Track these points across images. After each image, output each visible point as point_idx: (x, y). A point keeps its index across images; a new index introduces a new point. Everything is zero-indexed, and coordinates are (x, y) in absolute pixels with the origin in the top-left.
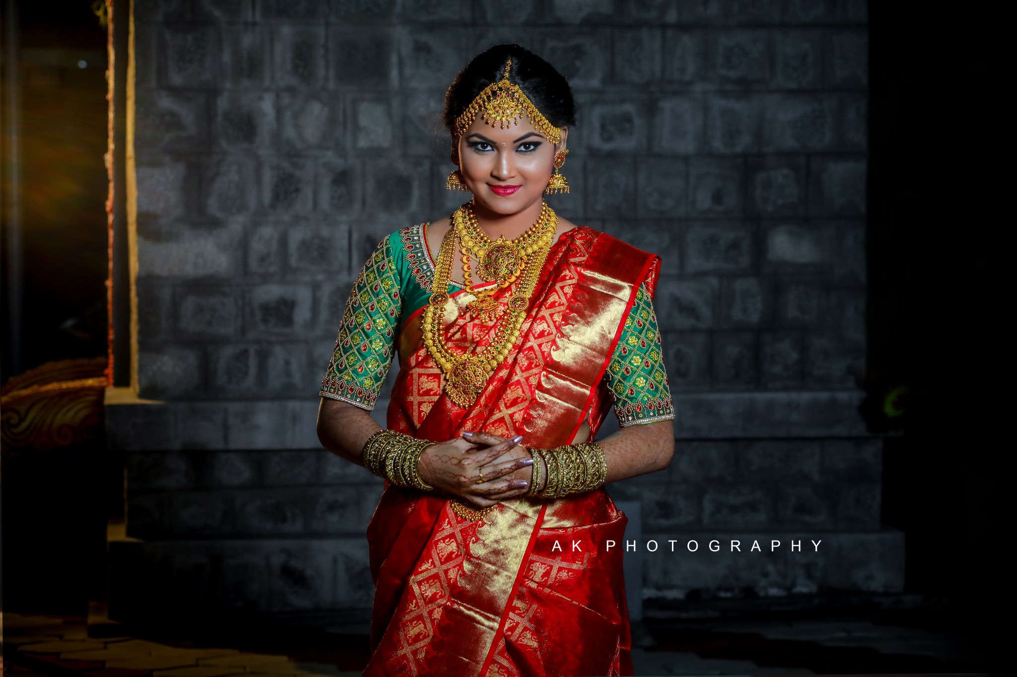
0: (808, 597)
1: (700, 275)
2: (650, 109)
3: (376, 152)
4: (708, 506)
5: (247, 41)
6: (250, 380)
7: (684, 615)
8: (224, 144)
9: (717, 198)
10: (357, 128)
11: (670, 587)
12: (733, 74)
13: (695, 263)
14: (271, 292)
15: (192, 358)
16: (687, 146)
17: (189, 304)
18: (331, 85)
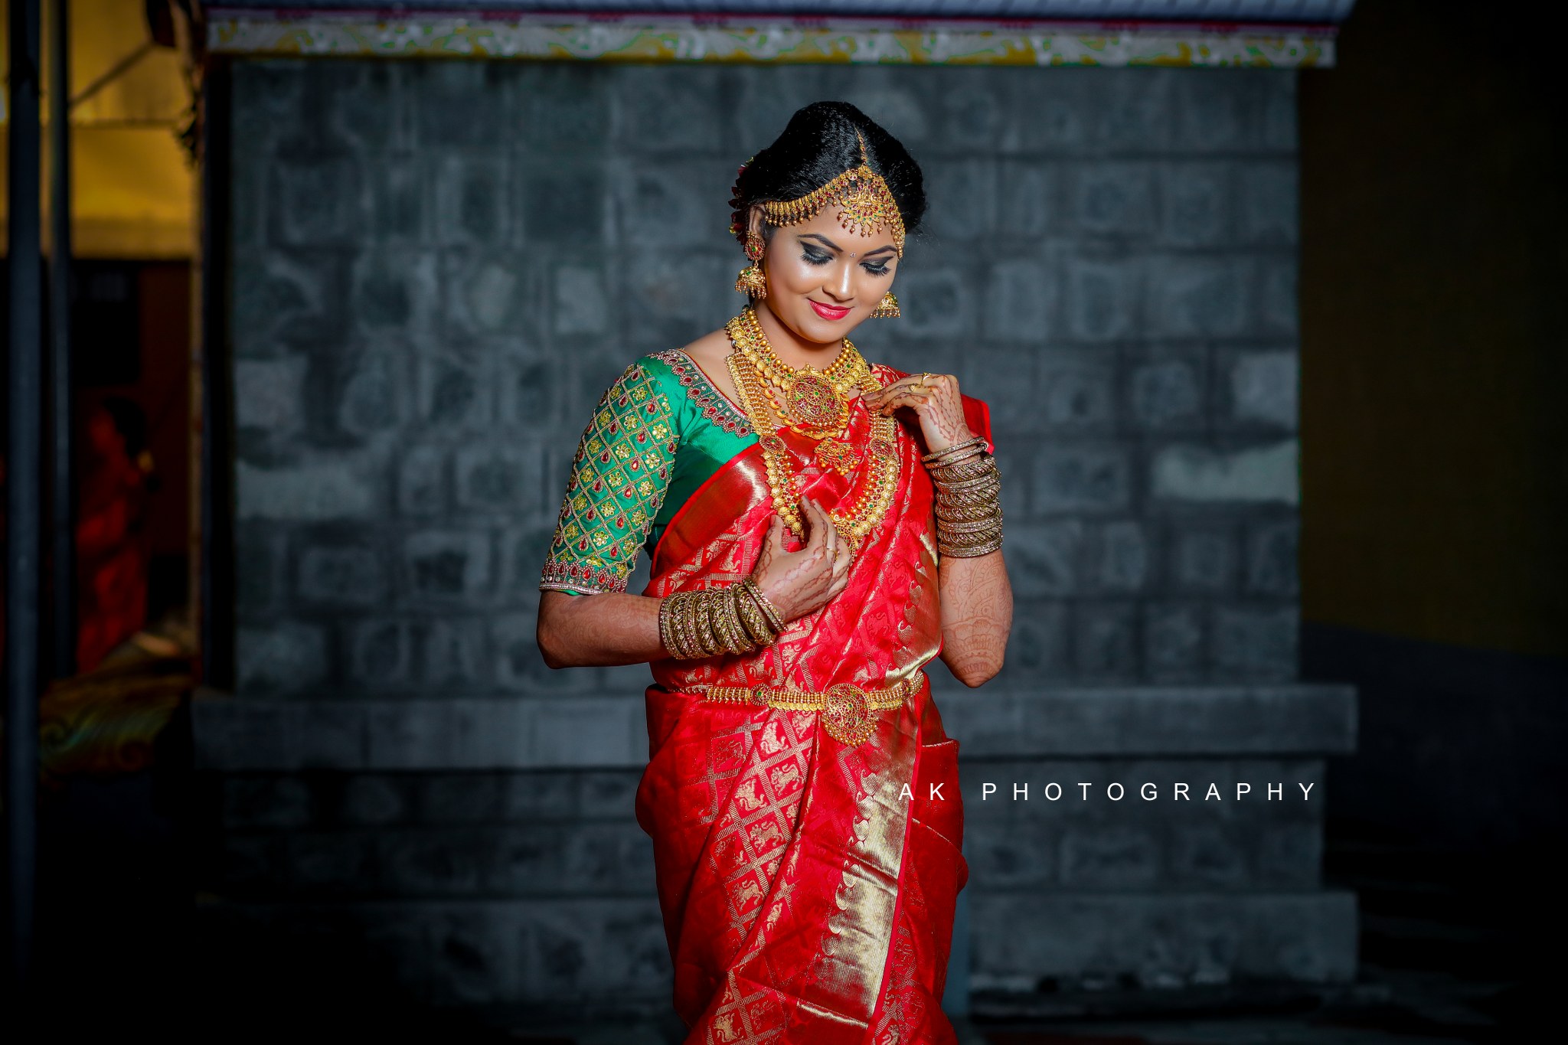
0: (1215, 988)
1: (1055, 518)
2: (981, 276)
3: (584, 340)
4: (1068, 857)
5: (398, 178)
6: (401, 670)
7: (1032, 1011)
8: (363, 328)
9: (1080, 404)
10: (556, 306)
11: (1012, 973)
12: (1102, 226)
13: (1047, 499)
14: (431, 542)
15: (316, 637)
16: (1035, 330)
17: (313, 558)
18: (519, 242)
